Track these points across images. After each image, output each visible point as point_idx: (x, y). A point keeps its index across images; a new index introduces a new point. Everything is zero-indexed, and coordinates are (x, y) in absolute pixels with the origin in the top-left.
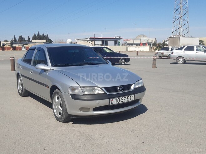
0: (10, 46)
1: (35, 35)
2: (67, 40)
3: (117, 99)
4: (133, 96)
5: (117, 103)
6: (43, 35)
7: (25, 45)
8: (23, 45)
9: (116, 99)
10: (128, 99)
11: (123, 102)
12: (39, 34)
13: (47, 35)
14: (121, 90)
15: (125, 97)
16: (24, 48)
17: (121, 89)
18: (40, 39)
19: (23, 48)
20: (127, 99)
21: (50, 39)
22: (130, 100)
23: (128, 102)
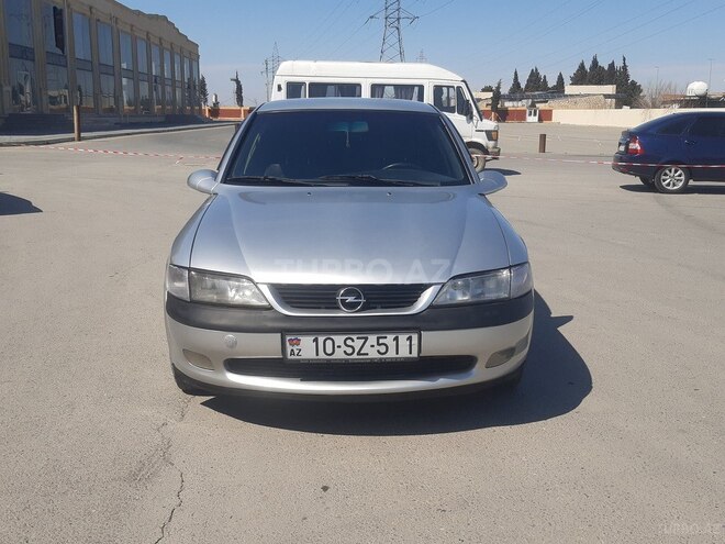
0: (489, 108)
1: (582, 66)
2: (690, 87)
3: (321, 339)
4: (410, 339)
5: (322, 355)
6: (612, 66)
7: (537, 105)
8: (533, 105)
9: (316, 340)
10: (383, 349)
11: (355, 356)
12: (595, 62)
13: (625, 67)
14: (351, 306)
15: (366, 339)
16: (535, 115)
17: (350, 299)
18: (599, 83)
19: (530, 115)
20: (377, 348)
21: (633, 83)
22: (391, 354)
23: (381, 359)
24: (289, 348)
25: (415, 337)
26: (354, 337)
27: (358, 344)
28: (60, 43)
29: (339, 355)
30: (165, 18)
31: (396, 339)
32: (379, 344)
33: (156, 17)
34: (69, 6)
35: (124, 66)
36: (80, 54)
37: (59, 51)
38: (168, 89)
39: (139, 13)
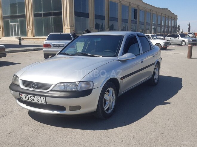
3: (26, 95)
5: (27, 100)
14: (33, 87)
22: (40, 102)
23: (38, 103)
24: (21, 96)
25: (44, 98)
26: (32, 96)
27: (33, 98)
28: (135, 18)
29: (30, 100)
30: (167, 9)
31: (41, 98)
32: (37, 99)
33: (165, 9)
34: (139, 8)
35: (153, 23)
36: (141, 20)
37: (135, 20)
38: (166, 28)
39: (159, 8)
